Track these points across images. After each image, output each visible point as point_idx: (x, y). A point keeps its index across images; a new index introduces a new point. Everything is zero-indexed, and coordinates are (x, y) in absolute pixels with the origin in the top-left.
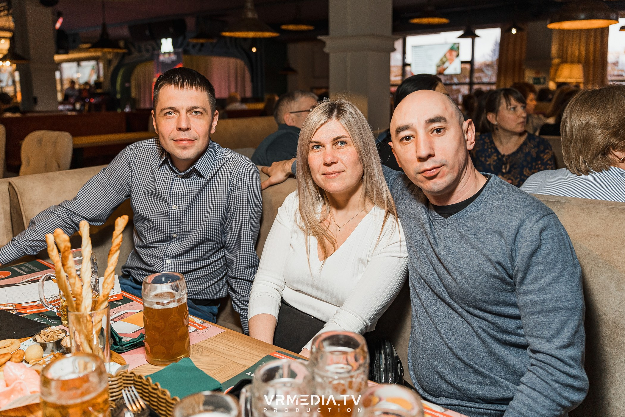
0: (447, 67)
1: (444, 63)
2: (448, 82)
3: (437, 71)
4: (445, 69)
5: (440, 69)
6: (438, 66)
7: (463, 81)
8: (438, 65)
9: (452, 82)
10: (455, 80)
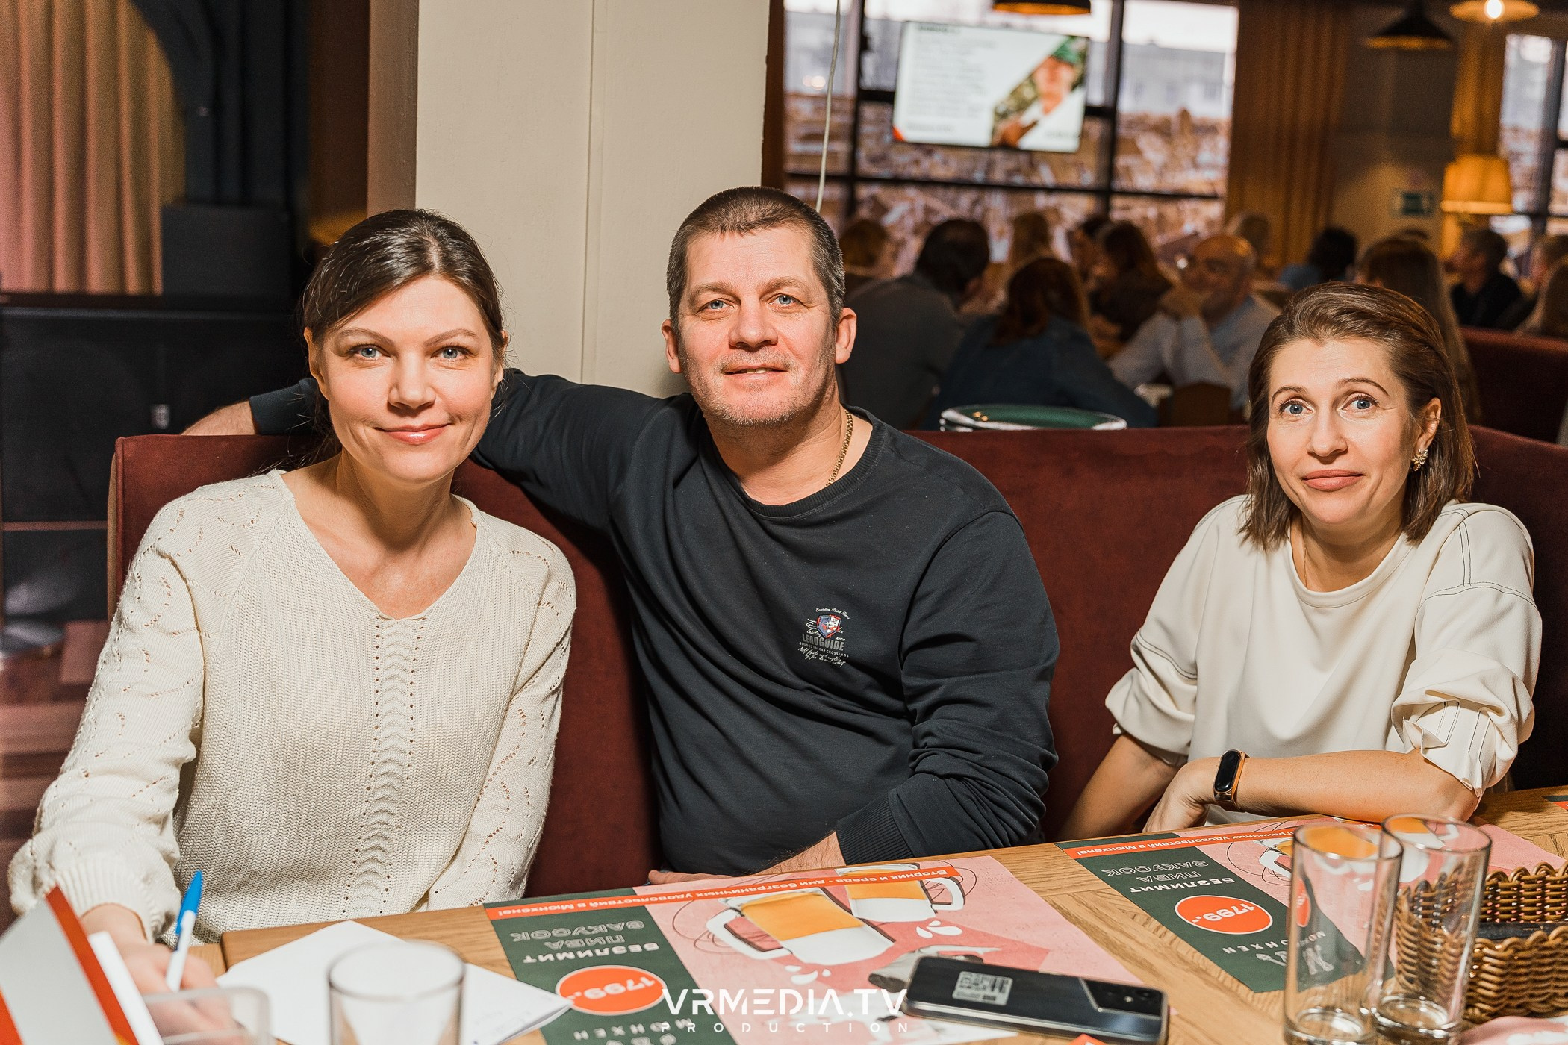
0: (1034, 124)
1: (1023, 106)
2: (1019, 180)
3: (994, 132)
4: (1024, 130)
5: (1003, 126)
6: (1001, 116)
7: (1072, 178)
8: (1001, 110)
9: (1036, 180)
10: (1046, 176)
